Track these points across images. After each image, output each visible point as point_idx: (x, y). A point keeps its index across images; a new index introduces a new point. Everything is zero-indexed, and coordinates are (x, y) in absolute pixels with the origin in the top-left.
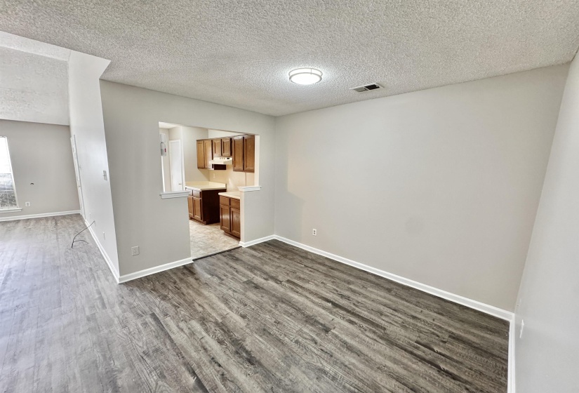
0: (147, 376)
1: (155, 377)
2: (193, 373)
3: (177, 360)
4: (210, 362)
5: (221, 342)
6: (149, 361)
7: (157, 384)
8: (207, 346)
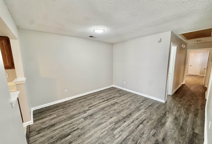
0: (145, 138)
1: (144, 135)
2: (139, 126)
3: (136, 131)
4: (133, 123)
5: (125, 122)
6: (139, 141)
7: (146, 134)
8: (128, 125)
